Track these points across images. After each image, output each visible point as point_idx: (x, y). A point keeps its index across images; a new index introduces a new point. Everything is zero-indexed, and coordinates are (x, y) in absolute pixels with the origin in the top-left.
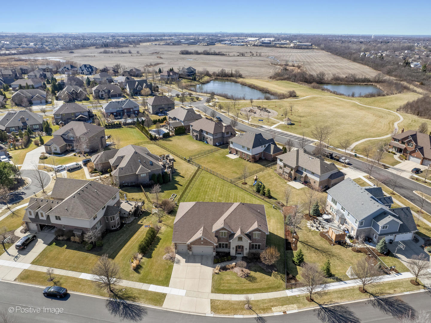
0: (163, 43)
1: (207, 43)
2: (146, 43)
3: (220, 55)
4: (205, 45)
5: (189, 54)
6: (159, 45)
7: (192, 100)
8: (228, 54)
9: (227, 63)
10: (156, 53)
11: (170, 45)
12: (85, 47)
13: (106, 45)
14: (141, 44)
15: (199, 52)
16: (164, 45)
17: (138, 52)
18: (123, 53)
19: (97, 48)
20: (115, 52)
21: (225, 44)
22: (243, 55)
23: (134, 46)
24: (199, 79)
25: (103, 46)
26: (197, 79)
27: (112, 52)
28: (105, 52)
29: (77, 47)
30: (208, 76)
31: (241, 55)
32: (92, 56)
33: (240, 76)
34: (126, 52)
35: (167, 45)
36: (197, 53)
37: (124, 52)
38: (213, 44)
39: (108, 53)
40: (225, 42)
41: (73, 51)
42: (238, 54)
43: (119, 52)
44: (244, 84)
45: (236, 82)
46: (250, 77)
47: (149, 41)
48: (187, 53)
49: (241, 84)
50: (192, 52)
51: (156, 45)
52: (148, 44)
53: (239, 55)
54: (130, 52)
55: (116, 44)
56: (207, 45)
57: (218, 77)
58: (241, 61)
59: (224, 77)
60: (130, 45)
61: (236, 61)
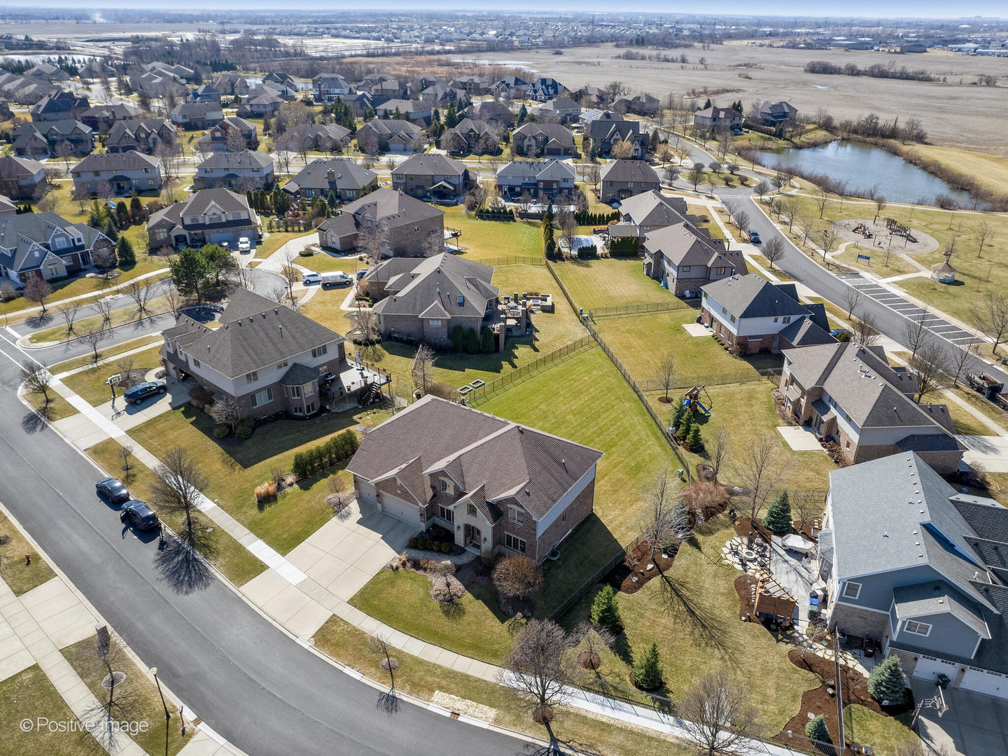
0: (781, 44)
1: (902, 48)
2: (738, 42)
3: (919, 79)
4: (896, 52)
5: (831, 73)
6: (771, 46)
7: (727, 184)
8: (942, 77)
9: (921, 101)
10: (745, 65)
11: (797, 48)
12: (595, 42)
13: (641, 41)
14: (725, 43)
15: (861, 67)
16: (783, 47)
17: (702, 61)
18: (668, 61)
19: (617, 46)
20: (650, 58)
21: (960, 50)
22: (990, 82)
23: (704, 47)
24: (792, 137)
25: (634, 42)
26: (788, 135)
27: (643, 58)
28: (628, 57)
29: (577, 42)
30: (826, 129)
31: (984, 83)
32: (593, 64)
33: (920, 139)
34: (674, 58)
35: (790, 47)
36: (853, 72)
37: (670, 58)
38: (919, 49)
39: (633, 59)
40: (959, 46)
41: (562, 50)
42: (976, 79)
43: (658, 58)
44: (912, 161)
45: (895, 153)
46: (953, 143)
47: (751, 35)
48: (826, 70)
49: (905, 159)
50: (840, 69)
51: (761, 46)
52: (744, 42)
53: (975, 84)
54: (684, 61)
55: (663, 39)
56: (902, 52)
57: (855, 136)
58: (968, 98)
59: (869, 135)
60: (696, 44)
61: (952, 98)
